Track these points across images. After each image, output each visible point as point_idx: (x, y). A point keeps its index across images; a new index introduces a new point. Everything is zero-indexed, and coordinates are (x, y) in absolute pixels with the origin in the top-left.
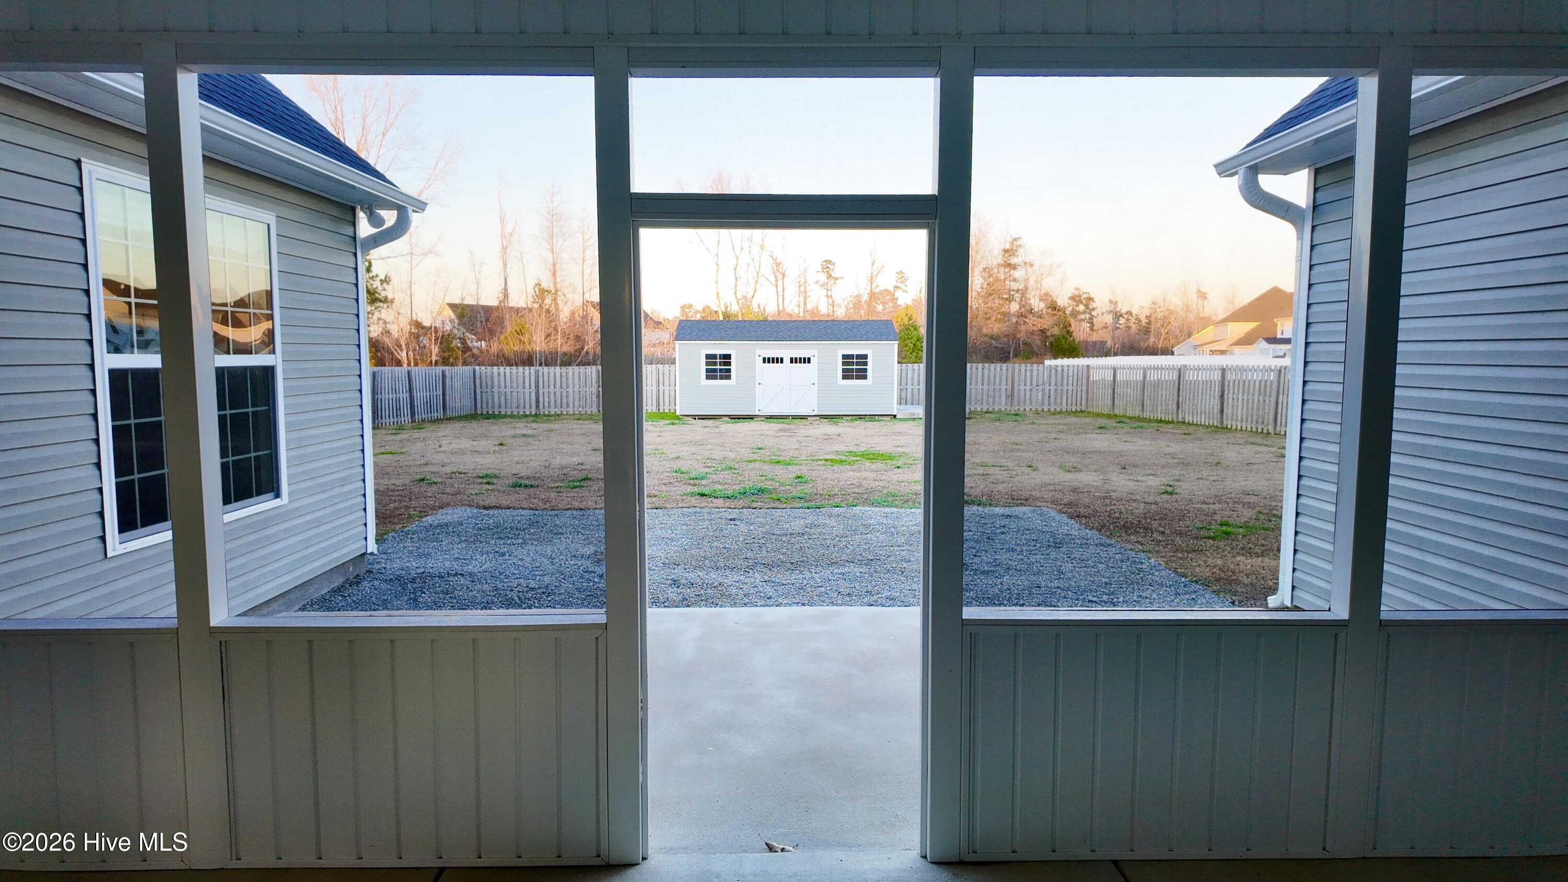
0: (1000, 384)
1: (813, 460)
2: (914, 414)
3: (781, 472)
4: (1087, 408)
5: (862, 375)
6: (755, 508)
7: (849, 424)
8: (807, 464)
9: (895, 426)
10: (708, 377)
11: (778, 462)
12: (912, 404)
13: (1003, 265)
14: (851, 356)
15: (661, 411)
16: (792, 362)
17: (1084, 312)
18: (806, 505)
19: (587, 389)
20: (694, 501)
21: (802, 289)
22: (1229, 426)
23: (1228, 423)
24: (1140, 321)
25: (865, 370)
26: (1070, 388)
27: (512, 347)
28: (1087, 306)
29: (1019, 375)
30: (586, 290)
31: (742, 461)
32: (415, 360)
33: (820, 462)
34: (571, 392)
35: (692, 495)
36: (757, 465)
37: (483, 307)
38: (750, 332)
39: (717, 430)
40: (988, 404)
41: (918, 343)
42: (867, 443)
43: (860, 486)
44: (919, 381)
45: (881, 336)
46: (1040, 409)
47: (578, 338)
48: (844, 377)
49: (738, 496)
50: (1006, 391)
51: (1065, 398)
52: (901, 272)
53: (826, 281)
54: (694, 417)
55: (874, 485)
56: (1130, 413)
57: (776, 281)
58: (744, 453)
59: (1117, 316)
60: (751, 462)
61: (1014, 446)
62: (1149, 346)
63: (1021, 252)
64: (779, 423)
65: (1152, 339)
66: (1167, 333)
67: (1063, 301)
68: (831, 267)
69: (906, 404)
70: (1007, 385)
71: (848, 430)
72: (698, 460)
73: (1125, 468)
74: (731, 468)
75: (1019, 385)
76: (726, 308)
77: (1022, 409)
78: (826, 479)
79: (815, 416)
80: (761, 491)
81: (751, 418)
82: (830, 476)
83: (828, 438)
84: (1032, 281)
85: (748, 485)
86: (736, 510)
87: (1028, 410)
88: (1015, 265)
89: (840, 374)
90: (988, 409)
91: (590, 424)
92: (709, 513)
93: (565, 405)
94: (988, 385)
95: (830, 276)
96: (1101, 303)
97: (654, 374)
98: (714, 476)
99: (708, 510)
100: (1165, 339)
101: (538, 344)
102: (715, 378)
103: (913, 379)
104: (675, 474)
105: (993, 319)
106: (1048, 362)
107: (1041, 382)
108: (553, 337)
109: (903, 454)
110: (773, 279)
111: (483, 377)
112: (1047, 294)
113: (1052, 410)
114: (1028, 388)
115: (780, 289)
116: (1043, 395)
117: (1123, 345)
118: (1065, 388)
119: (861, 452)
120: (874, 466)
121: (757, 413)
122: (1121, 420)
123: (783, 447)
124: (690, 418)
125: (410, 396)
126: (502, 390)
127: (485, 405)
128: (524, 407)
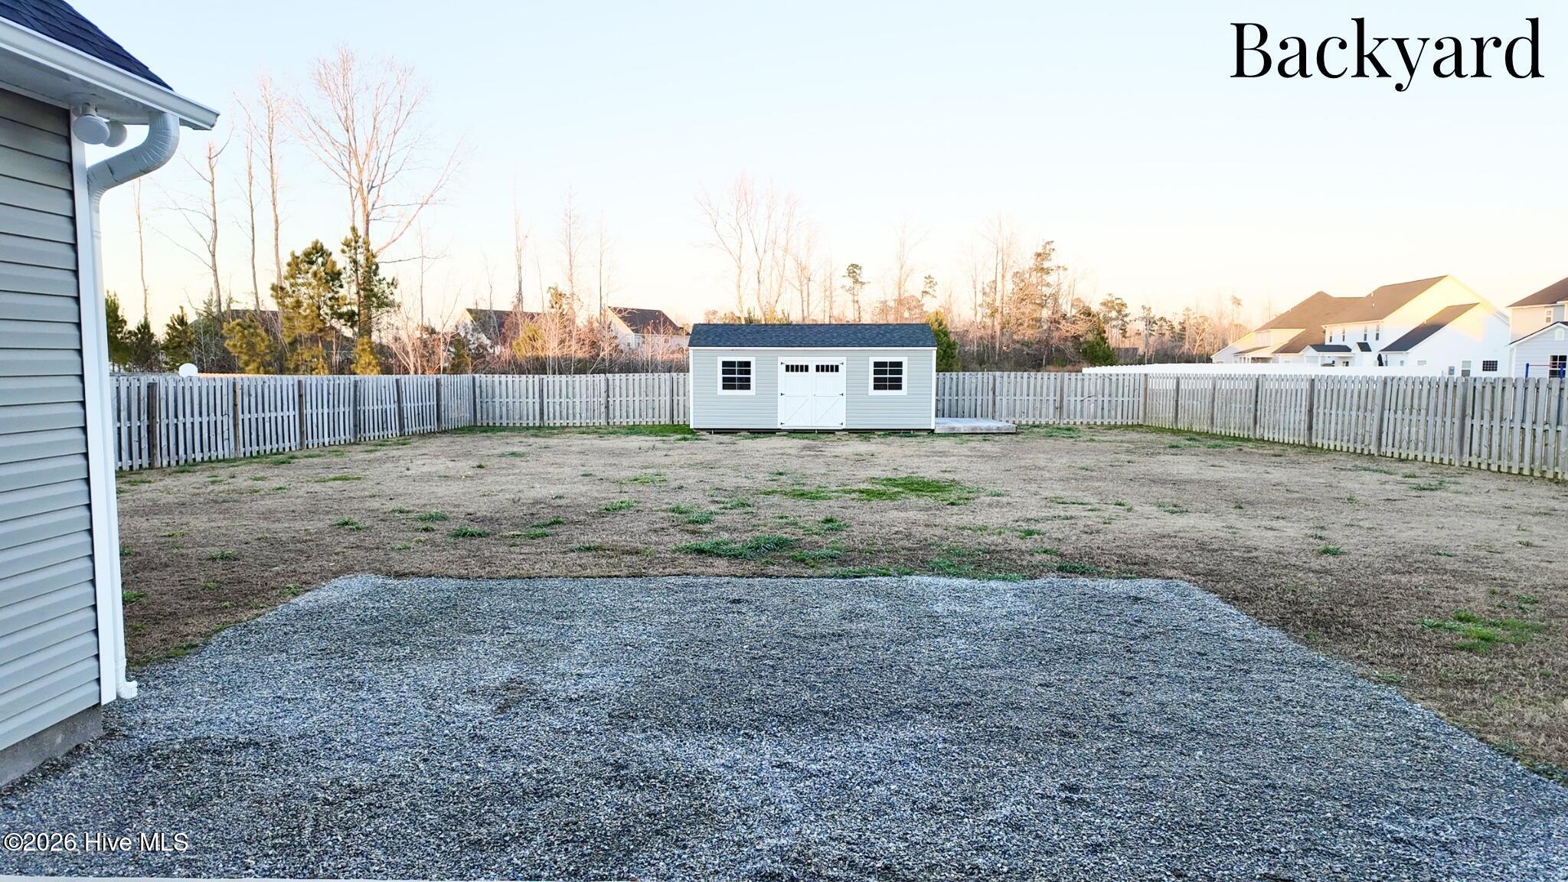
0: (1048, 395)
1: (845, 492)
2: (954, 428)
3: (806, 510)
4: (1145, 421)
5: (896, 385)
6: (771, 577)
7: (882, 440)
8: (837, 498)
9: (936, 443)
10: (725, 387)
11: (802, 495)
12: (950, 416)
13: (1036, 270)
14: (884, 364)
15: (676, 423)
16: (817, 370)
17: (1117, 319)
18: (840, 570)
19: (595, 399)
20: (688, 562)
21: (828, 293)
22: (1320, 446)
23: (1318, 441)
24: (1173, 328)
25: (900, 380)
26: (1126, 399)
27: (524, 352)
28: (1119, 312)
29: (1069, 386)
30: (603, 294)
31: (758, 492)
32: (422, 366)
33: (854, 495)
34: (578, 403)
35: (688, 551)
36: (776, 499)
37: (496, 312)
38: (771, 338)
39: (733, 447)
40: (1034, 417)
41: (948, 350)
42: (907, 467)
43: (909, 536)
44: (957, 390)
45: (918, 341)
46: (1092, 423)
47: (593, 344)
48: (876, 387)
49: (749, 553)
50: (1054, 403)
51: (1120, 410)
52: (930, 277)
53: (852, 285)
54: (709, 431)
55: (928, 533)
56: (1196, 428)
57: (801, 285)
58: (761, 480)
59: (1150, 322)
60: (768, 493)
61: (1084, 472)
62: (1183, 353)
63: (1053, 255)
64: (803, 438)
65: (1187, 346)
66: (1202, 340)
67: (1095, 308)
68: (858, 271)
69: (943, 416)
70: (1055, 396)
71: (882, 448)
72: (704, 491)
73: (1240, 508)
74: (743, 505)
75: (1069, 396)
76: (749, 313)
77: (1072, 422)
78: (863, 524)
79: (844, 430)
80: (781, 544)
81: (771, 432)
82: (868, 518)
83: (860, 459)
84: (1065, 287)
85: (764, 533)
86: (744, 580)
87: (1078, 423)
88: (1048, 269)
89: (871, 383)
90: (1034, 422)
91: (595, 439)
92: (705, 586)
93: (571, 417)
94: (1035, 395)
95: (856, 281)
96: (1134, 310)
97: (668, 383)
98: (719, 518)
99: (705, 581)
100: (1200, 346)
101: (552, 350)
102: (733, 387)
103: (950, 388)
104: (670, 514)
105: (1026, 325)
106: (1085, 370)
107: (1093, 393)
108: (567, 343)
109: (954, 483)
110: (797, 284)
111: (484, 386)
112: (1078, 299)
113: (1106, 423)
114: (1079, 398)
115: (805, 294)
116: (1096, 407)
117: (1157, 352)
118: (1120, 399)
119: (901, 479)
120: (922, 502)
121: (779, 427)
122: (1193, 436)
123: (808, 472)
124: (704, 433)
125: (399, 407)
126: (504, 400)
127: (485, 417)
128: (528, 419)
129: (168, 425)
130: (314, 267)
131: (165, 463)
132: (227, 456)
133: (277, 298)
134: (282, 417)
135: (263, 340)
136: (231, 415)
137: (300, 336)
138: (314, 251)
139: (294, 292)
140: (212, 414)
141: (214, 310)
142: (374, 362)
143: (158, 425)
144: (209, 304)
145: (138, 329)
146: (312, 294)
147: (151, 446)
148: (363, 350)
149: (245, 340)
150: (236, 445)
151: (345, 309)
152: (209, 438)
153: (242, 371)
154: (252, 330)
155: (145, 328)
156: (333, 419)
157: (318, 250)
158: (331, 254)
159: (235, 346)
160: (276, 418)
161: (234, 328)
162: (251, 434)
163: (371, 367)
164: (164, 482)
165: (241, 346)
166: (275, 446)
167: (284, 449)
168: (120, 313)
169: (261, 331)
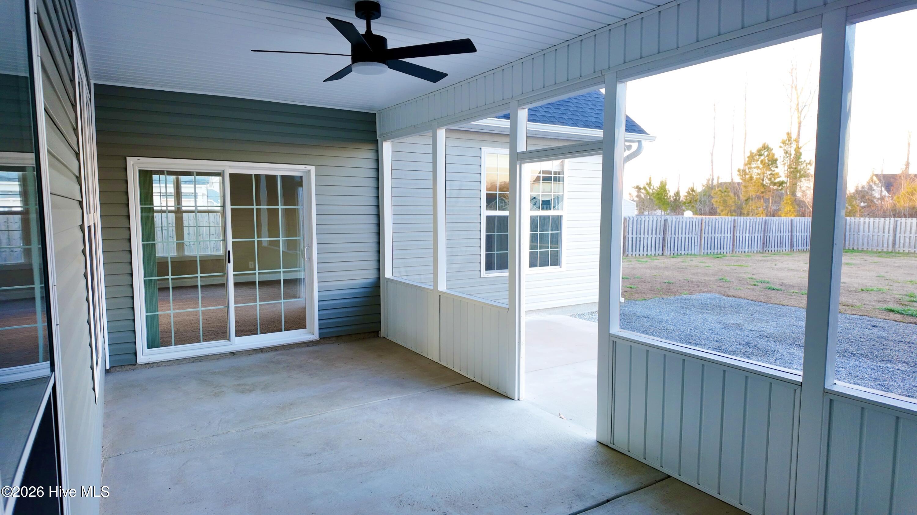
125: (791, 235)
126: (866, 233)
127: (851, 244)
128: (883, 246)
129: (671, 238)
130: (762, 158)
131: (669, 254)
132: (696, 253)
133: (740, 175)
134: (724, 237)
135: (731, 198)
136: (699, 234)
137: (752, 196)
138: (763, 149)
139: (750, 172)
140: (690, 234)
141: (710, 183)
142: (792, 210)
143: (667, 237)
144: (709, 180)
145: (675, 194)
146: (759, 173)
147: (663, 246)
148: (786, 203)
149: (722, 199)
150: (700, 249)
151: (777, 180)
152: (688, 244)
153: (720, 214)
154: (726, 193)
155: (677, 194)
156: (751, 240)
157: (766, 148)
158: (772, 149)
159: (717, 202)
160: (721, 237)
161: (717, 192)
162: (708, 244)
163: (790, 213)
164: (664, 260)
165: (720, 202)
166: (719, 251)
167: (724, 252)
168: (667, 187)
169: (732, 195)
